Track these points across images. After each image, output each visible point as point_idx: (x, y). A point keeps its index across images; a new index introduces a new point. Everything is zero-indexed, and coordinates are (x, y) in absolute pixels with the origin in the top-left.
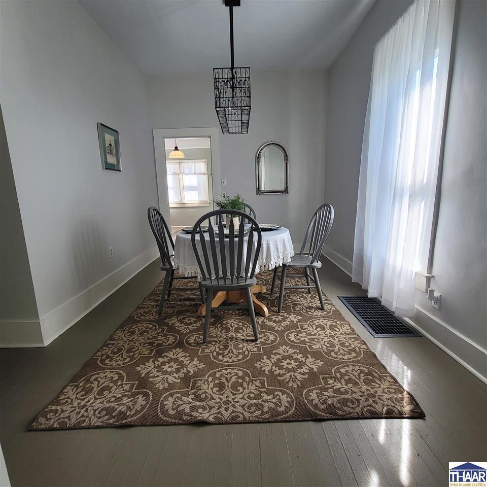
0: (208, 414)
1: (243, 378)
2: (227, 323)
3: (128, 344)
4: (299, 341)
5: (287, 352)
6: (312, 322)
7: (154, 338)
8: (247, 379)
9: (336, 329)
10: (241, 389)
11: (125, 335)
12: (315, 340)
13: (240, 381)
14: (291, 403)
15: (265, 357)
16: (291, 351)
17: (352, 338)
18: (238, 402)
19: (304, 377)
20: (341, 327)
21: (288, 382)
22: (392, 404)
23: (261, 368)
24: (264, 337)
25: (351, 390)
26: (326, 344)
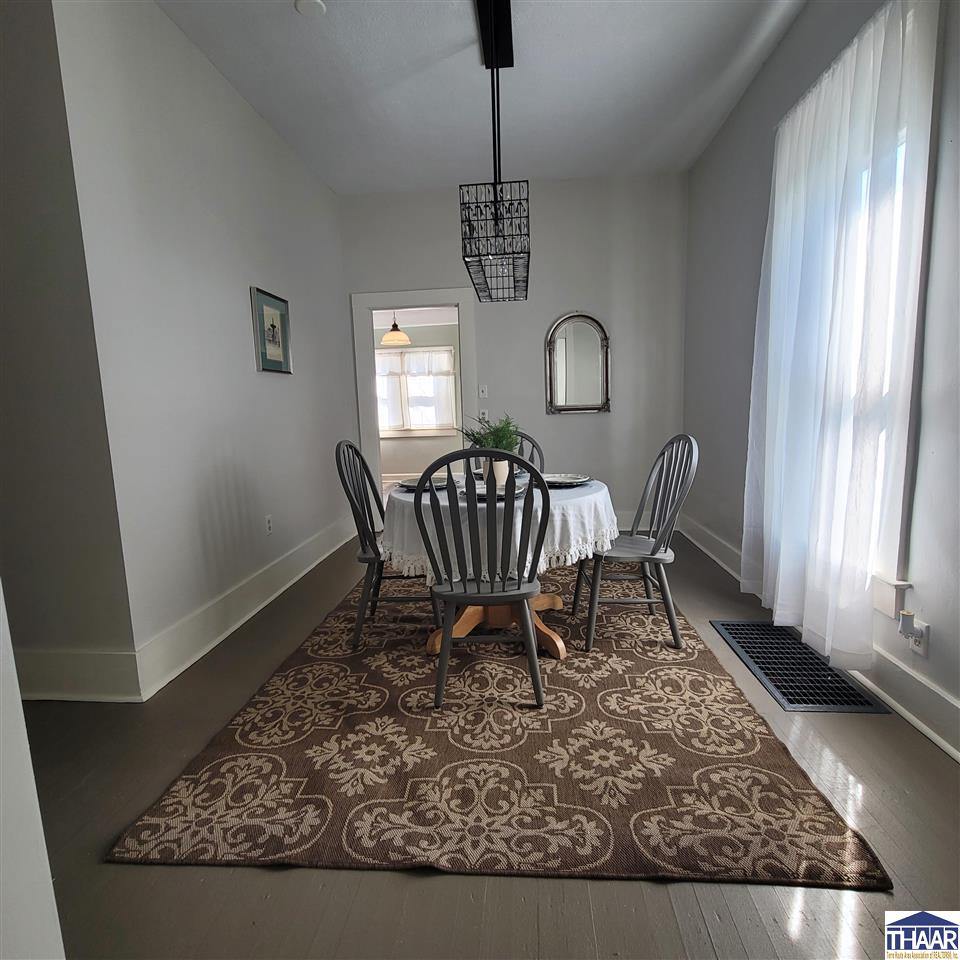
0: (439, 852)
1: (510, 782)
2: (483, 668)
3: (293, 704)
4: (626, 712)
5: (602, 733)
6: (655, 672)
7: (342, 693)
8: (518, 785)
9: (705, 689)
10: (504, 804)
11: (288, 685)
12: (660, 711)
13: (505, 788)
14: (604, 840)
15: (555, 742)
16: (609, 732)
17: (739, 710)
18: (497, 831)
19: (633, 786)
20: (715, 685)
21: (601, 796)
22: (820, 857)
23: (546, 764)
24: (555, 699)
25: (732, 821)
26: (682, 719)
